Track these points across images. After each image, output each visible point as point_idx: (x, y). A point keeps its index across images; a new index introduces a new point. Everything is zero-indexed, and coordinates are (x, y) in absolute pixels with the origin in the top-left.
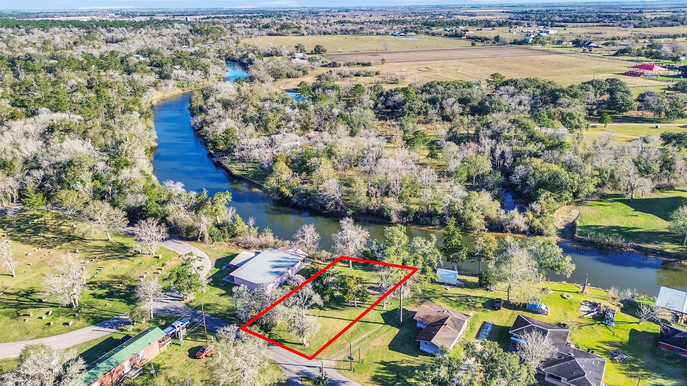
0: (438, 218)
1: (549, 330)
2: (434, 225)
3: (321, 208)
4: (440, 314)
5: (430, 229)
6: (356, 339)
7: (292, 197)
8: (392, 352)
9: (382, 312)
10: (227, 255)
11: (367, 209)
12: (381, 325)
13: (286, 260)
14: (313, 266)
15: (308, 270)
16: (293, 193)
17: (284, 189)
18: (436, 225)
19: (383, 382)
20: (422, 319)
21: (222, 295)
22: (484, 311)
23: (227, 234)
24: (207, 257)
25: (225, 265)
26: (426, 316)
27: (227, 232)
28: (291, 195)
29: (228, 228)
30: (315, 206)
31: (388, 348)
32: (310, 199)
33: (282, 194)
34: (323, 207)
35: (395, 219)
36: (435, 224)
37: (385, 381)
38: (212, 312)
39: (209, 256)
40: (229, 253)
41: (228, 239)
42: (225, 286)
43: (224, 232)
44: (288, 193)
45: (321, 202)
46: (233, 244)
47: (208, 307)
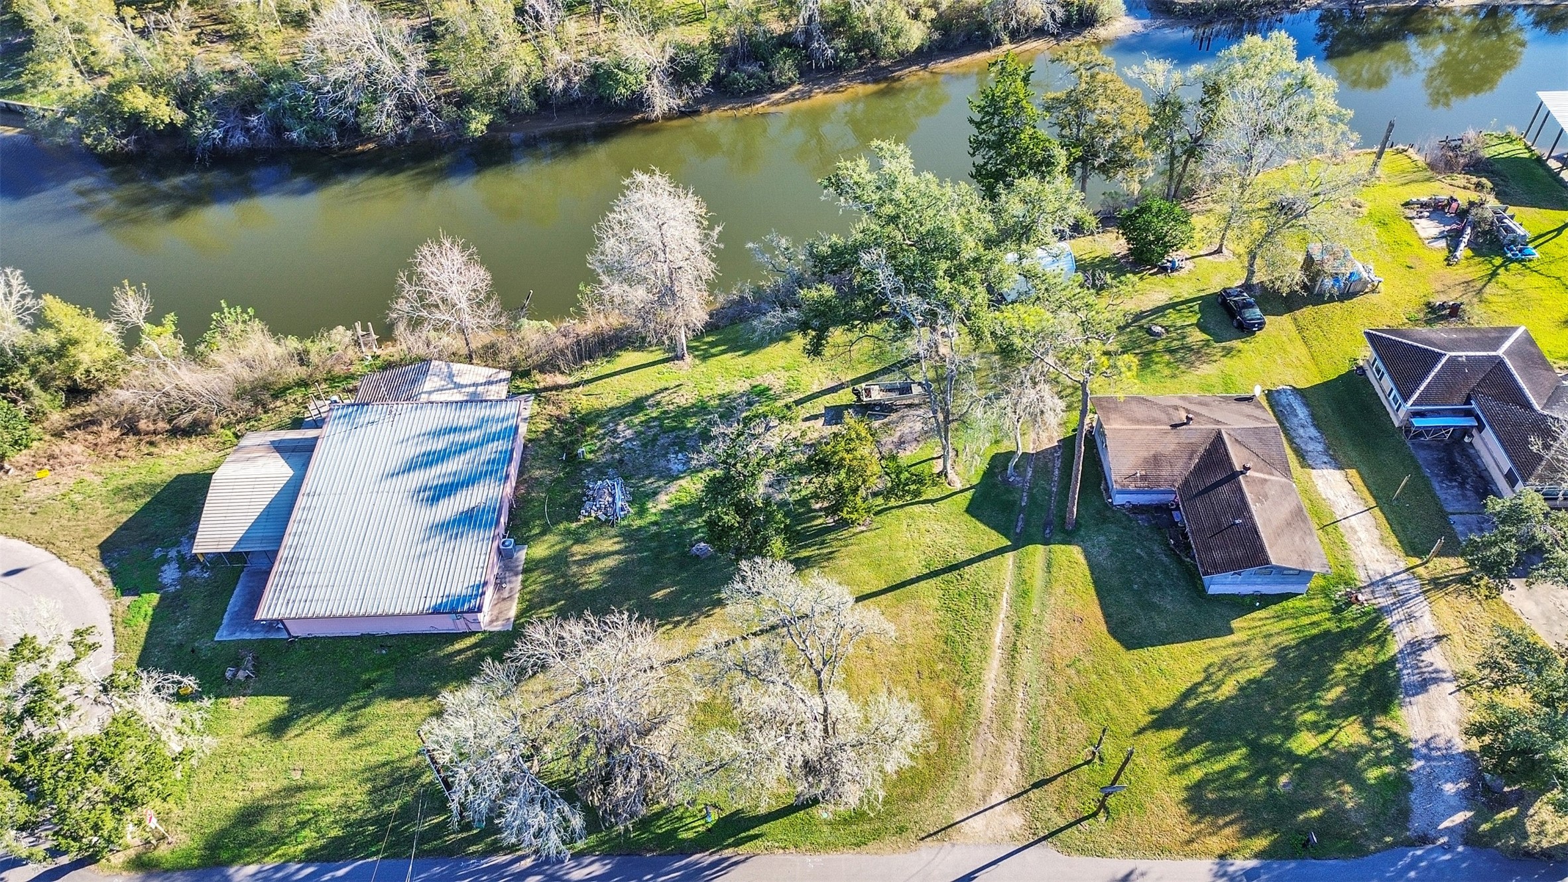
0: (786, 56)
1: (1500, 352)
2: (782, 87)
3: (341, 136)
4: (1187, 435)
5: (776, 104)
6: (984, 659)
7: (189, 124)
8: (1146, 653)
9: (964, 500)
10: (133, 507)
11: (539, 92)
12: (1010, 557)
13: (459, 438)
14: (551, 409)
15: (548, 433)
16: (183, 101)
17: (138, 100)
18: (792, 83)
19: (1233, 801)
20: (1144, 478)
21: (278, 727)
22: (1228, 352)
23: (41, 398)
24: (39, 555)
25: (165, 560)
26: (1146, 461)
27: (36, 390)
28: (180, 117)
29: (34, 371)
30: (312, 134)
31: (1113, 644)
32: (276, 111)
33: (135, 122)
34: (351, 130)
35: (662, 100)
36: (784, 79)
37: (1237, 794)
38: (309, 839)
39: (47, 544)
40: (129, 492)
41: (57, 417)
42: (257, 669)
43: (25, 395)
44: (164, 111)
45: (333, 112)
46: (107, 433)
47: (270, 825)
